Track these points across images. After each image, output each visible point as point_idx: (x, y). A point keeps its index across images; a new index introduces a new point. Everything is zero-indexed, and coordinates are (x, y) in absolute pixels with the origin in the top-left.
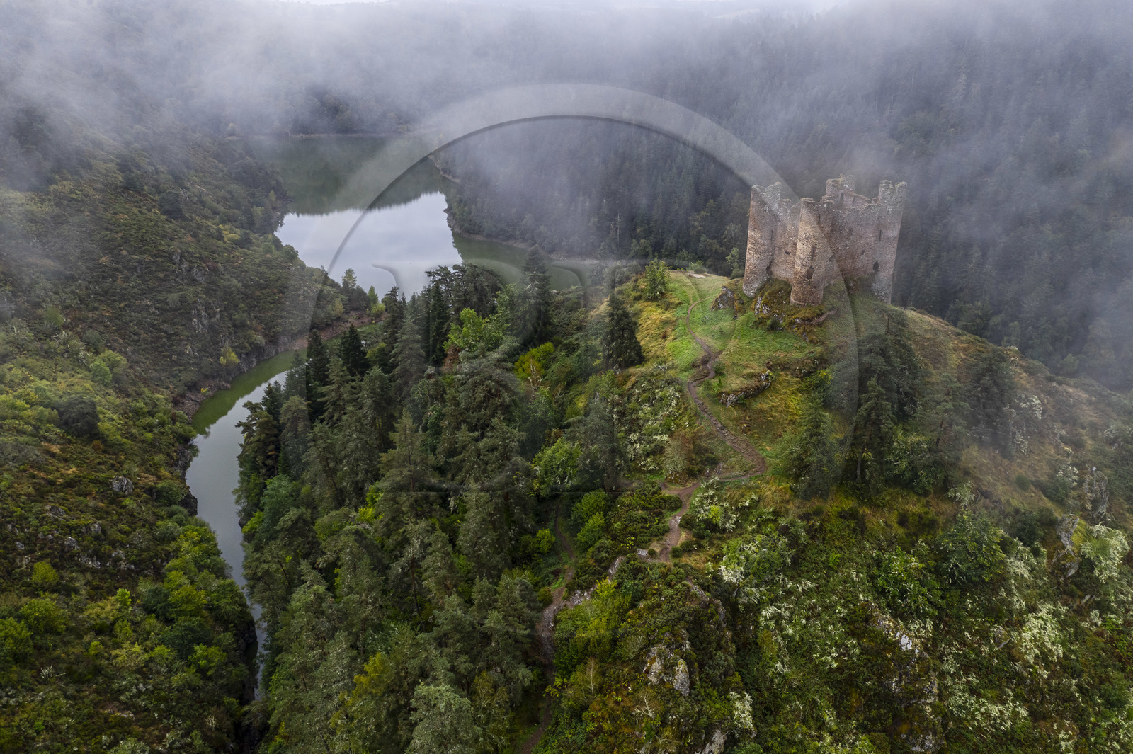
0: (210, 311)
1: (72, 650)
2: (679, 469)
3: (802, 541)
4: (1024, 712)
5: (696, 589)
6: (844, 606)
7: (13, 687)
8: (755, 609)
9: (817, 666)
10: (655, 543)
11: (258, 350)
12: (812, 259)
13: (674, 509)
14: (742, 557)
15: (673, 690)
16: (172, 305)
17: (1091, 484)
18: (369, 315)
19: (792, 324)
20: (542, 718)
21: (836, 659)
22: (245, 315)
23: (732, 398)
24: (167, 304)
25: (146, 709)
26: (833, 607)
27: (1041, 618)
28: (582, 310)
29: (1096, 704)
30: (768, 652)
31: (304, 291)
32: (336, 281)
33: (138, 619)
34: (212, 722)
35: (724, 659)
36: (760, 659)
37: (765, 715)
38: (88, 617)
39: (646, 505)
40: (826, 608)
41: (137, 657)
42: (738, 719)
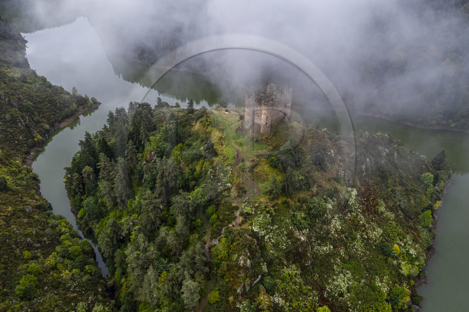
0: (24, 119)
1: (49, 278)
2: (236, 196)
3: (273, 214)
4: (332, 247)
5: (249, 237)
6: (286, 231)
7: (40, 296)
8: (263, 237)
9: (281, 249)
10: (233, 222)
11: (47, 131)
12: (267, 120)
13: (237, 210)
14: (258, 223)
15: (247, 267)
16: (8, 119)
17: (347, 176)
18: (87, 107)
19: (262, 139)
20: (211, 278)
21: (285, 246)
22: (38, 117)
23: (248, 170)
24: (5, 119)
25: (79, 291)
26: (283, 232)
27: (335, 219)
28: (188, 127)
29: (349, 240)
30: (268, 249)
31: (59, 101)
32: (68, 91)
33: (62, 261)
34: (100, 290)
35: (258, 255)
36: (266, 251)
37: (269, 265)
38: (47, 265)
39: (229, 210)
40: (281, 232)
41: (69, 275)
42: (264, 270)
